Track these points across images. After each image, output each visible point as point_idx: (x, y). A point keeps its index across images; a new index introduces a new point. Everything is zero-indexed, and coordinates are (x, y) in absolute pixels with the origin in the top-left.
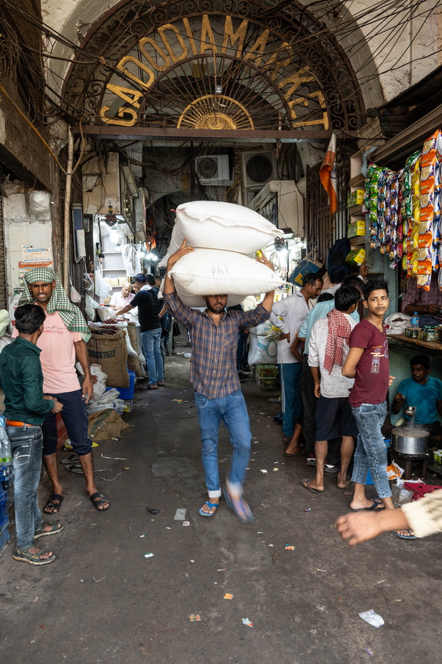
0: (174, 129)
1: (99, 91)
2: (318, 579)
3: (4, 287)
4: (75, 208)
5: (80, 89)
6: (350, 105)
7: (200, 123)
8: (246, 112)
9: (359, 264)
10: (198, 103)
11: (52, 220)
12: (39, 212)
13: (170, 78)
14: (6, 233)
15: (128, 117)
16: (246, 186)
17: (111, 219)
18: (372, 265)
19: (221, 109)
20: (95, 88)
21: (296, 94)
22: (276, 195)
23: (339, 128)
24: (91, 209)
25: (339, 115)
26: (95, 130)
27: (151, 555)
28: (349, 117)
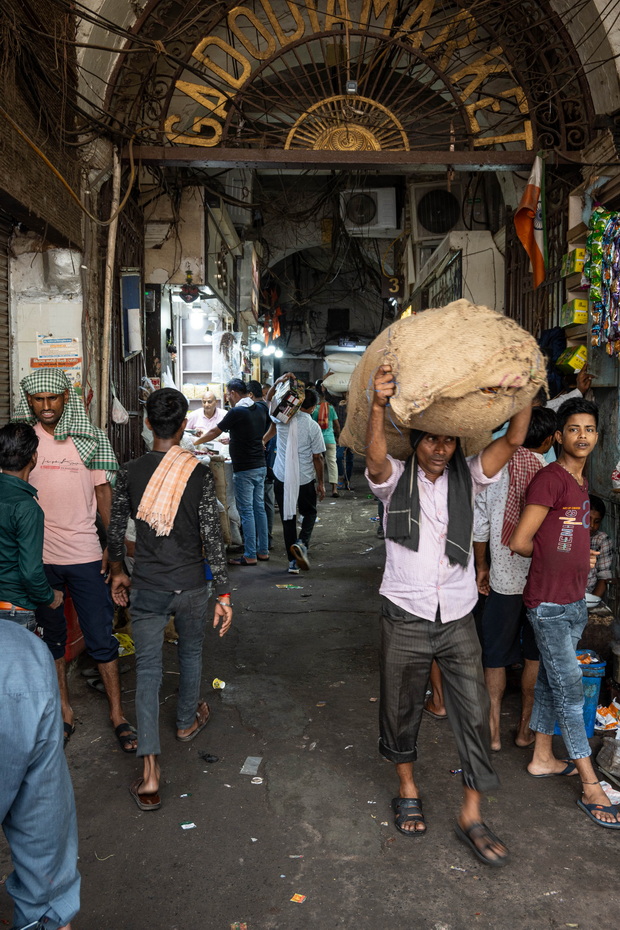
0: (279, 151)
1: (164, 93)
2: (448, 882)
3: (6, 398)
4: (124, 275)
5: (134, 91)
6: (570, 109)
7: (322, 140)
8: (397, 122)
9: (577, 371)
10: (319, 108)
11: (83, 294)
12: (64, 281)
13: (278, 70)
14: (12, 313)
15: (207, 132)
16: (416, 239)
17: (190, 292)
18: (598, 372)
19: (357, 118)
20: (158, 88)
21: (480, 93)
22: (458, 256)
23: (552, 147)
24: (156, 276)
25: (551, 126)
26: (156, 154)
27: (192, 825)
28: (568, 129)
